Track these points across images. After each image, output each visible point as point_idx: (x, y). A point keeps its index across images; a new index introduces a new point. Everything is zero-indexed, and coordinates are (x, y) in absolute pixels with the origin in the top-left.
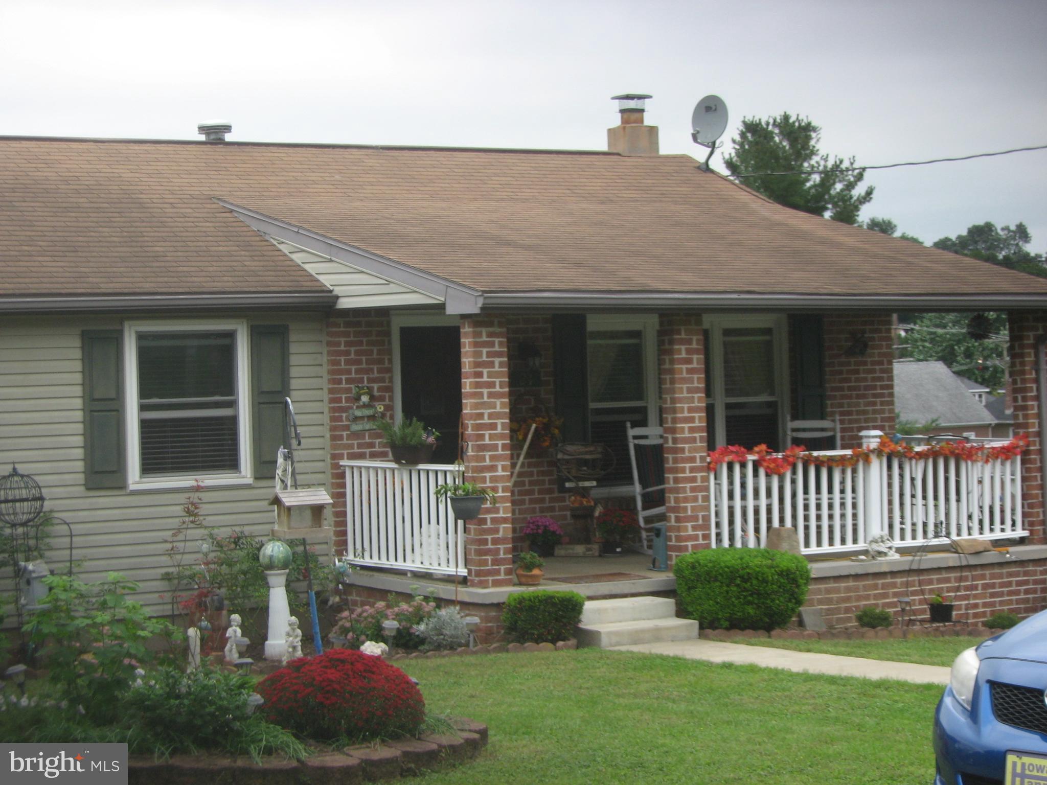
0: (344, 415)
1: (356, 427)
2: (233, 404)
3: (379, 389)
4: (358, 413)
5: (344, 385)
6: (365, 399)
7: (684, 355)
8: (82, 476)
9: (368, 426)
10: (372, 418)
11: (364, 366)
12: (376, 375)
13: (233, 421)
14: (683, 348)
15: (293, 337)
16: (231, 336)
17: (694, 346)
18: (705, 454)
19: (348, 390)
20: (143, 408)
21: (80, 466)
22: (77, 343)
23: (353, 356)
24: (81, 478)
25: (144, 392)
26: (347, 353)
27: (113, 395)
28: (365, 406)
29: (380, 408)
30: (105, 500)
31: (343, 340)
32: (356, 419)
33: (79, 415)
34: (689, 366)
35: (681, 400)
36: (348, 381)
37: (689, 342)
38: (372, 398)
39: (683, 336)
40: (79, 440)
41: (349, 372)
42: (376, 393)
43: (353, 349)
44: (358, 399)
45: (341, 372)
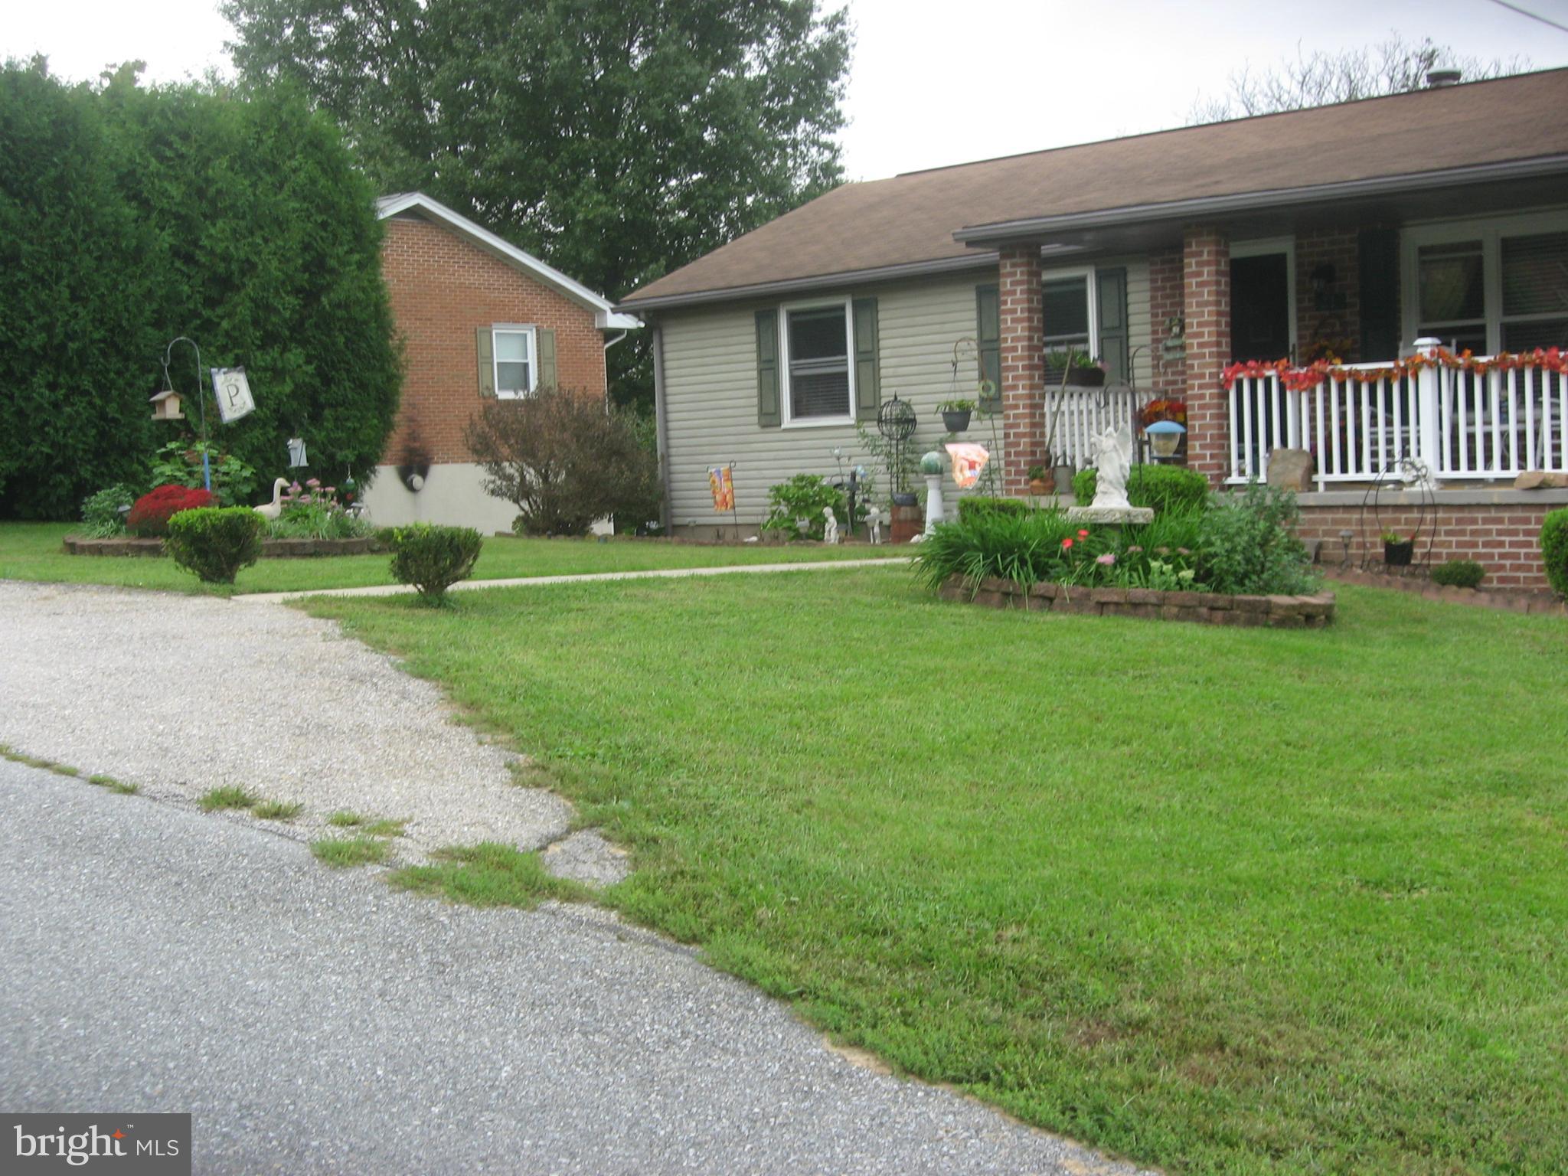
0: (1161, 345)
1: (1170, 357)
2: (1087, 340)
4: (1170, 343)
5: (1160, 318)
6: (1175, 330)
7: (1194, 268)
8: (979, 403)
9: (1178, 355)
10: (1179, 348)
14: (1193, 261)
15: (1130, 277)
16: (1083, 280)
17: (1205, 257)
18: (1214, 370)
19: (1163, 323)
22: (973, 296)
23: (1168, 291)
26: (1162, 288)
27: (995, 337)
28: (1176, 336)
31: (1160, 276)
32: (1168, 349)
34: (1199, 279)
35: (1190, 315)
36: (1164, 314)
37: (1200, 254)
38: (1183, 329)
39: (1194, 248)
41: (1165, 306)
43: (1168, 284)
44: (1170, 329)
45: (1158, 306)
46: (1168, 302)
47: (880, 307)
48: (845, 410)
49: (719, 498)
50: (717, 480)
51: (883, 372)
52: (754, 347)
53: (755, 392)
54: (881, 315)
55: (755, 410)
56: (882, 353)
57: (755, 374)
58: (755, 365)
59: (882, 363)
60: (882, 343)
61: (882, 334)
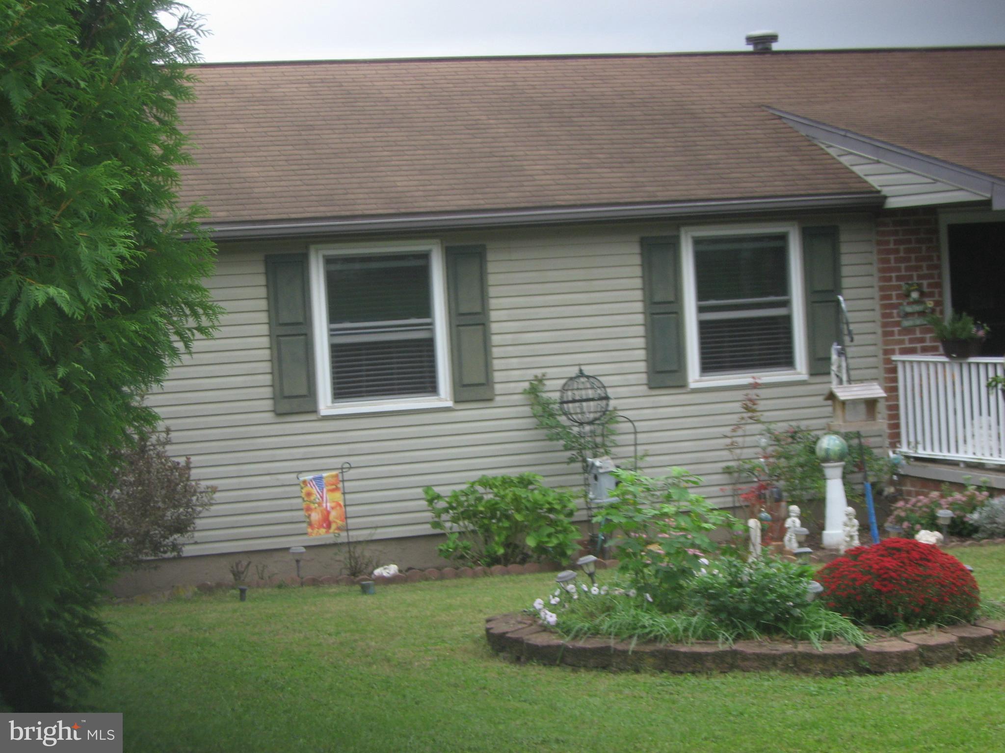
0: (895, 311)
1: (907, 323)
2: (787, 304)
3: (930, 285)
4: (909, 309)
5: (894, 283)
6: (915, 295)
8: (644, 376)
9: (918, 322)
10: (922, 314)
11: (913, 263)
12: (925, 271)
13: (787, 320)
15: (843, 237)
16: (783, 238)
19: (899, 287)
20: (701, 310)
21: (642, 366)
22: (636, 249)
23: (902, 254)
24: (643, 378)
25: (702, 294)
26: (897, 251)
27: (672, 299)
28: (916, 302)
29: (930, 304)
30: (666, 398)
31: (892, 238)
32: (907, 315)
33: (640, 318)
36: (899, 278)
38: (922, 294)
40: (641, 342)
41: (898, 269)
42: (926, 289)
43: (902, 247)
44: (908, 295)
45: (890, 270)
46: (903, 265)
47: (490, 256)
48: (431, 388)
49: (315, 516)
50: (314, 491)
51: (495, 339)
52: (263, 304)
53: (266, 367)
54: (491, 267)
55: (267, 392)
56: (494, 315)
57: (265, 341)
58: (264, 329)
59: (495, 327)
60: (493, 303)
61: (492, 291)
